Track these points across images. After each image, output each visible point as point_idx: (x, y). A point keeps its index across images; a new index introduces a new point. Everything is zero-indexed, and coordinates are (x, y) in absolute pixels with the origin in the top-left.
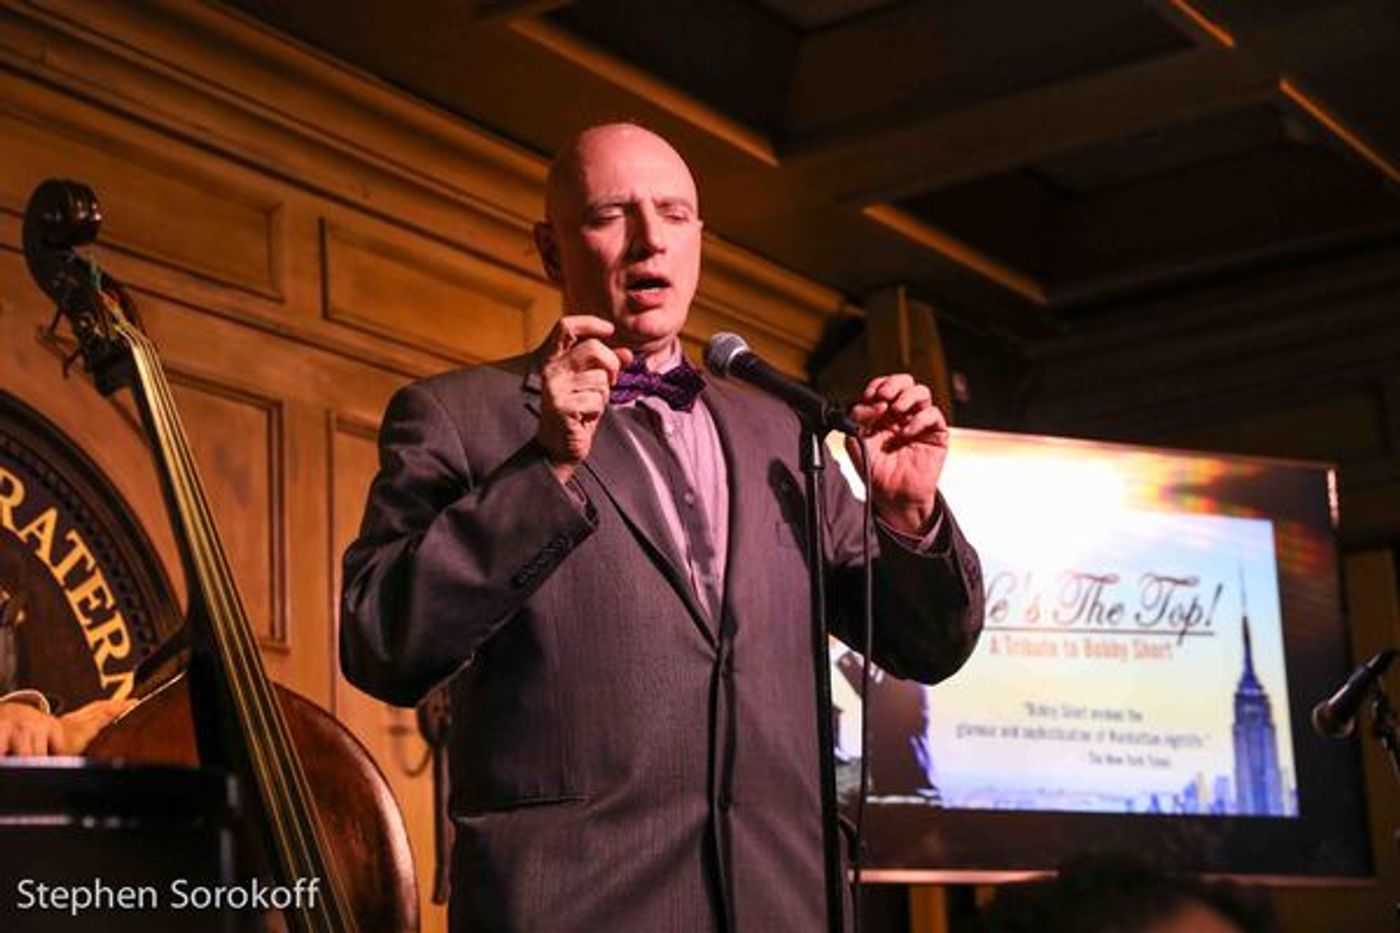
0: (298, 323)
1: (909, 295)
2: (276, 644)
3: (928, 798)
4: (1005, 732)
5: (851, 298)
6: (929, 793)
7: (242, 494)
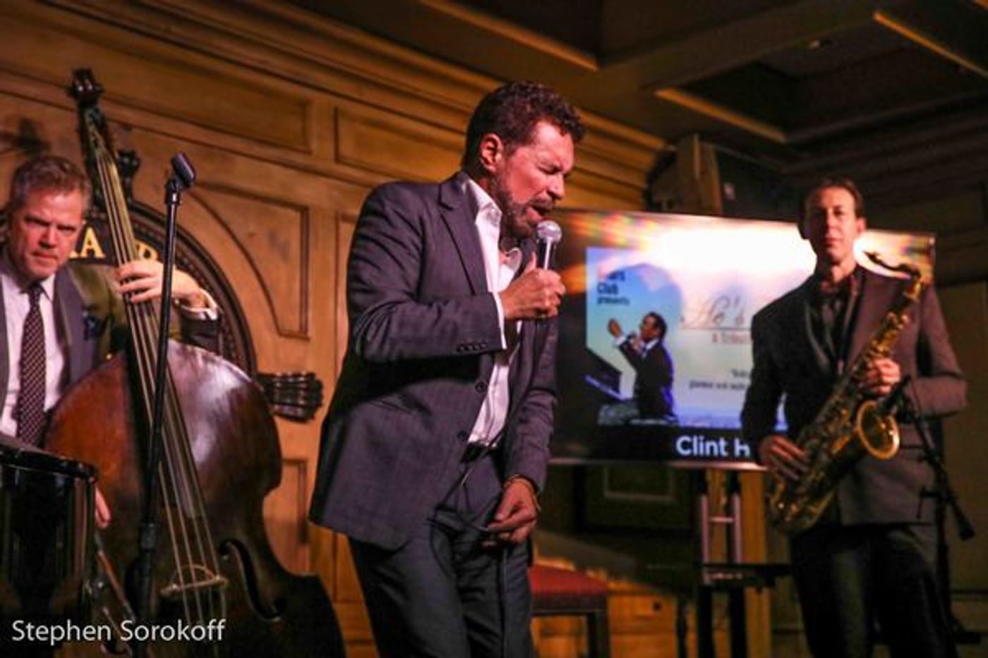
0: (320, 165)
1: (702, 139)
2: (302, 335)
3: (671, 422)
4: (719, 386)
5: (671, 141)
6: (671, 419)
7: (285, 256)
